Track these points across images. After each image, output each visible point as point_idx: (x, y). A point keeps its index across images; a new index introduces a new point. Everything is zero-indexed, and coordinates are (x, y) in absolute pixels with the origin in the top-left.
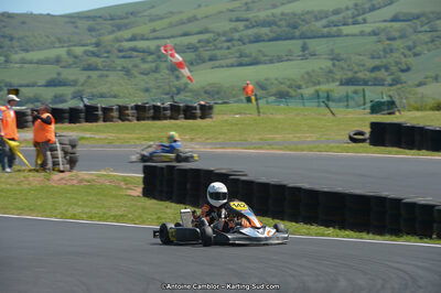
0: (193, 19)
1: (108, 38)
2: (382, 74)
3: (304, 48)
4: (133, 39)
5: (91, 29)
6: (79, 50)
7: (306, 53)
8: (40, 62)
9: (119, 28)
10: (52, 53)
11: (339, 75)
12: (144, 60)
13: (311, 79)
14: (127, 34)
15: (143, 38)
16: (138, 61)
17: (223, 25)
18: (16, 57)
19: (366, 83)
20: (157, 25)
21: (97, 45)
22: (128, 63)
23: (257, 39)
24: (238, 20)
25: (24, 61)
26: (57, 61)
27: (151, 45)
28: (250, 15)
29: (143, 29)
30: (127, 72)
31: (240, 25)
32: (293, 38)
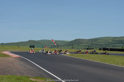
0: (107, 40)
1: (93, 43)
3: (123, 45)
4: (97, 43)
5: (91, 41)
6: (89, 44)
8: (83, 46)
9: (96, 41)
10: (85, 45)
12: (98, 46)
15: (99, 43)
16: (97, 46)
17: (111, 41)
18: (80, 45)
21: (92, 44)
23: (116, 43)
24: (113, 40)
25: (81, 46)
26: (86, 46)
27: (100, 44)
28: (115, 40)
29: (99, 41)
31: (114, 41)
32: (121, 43)
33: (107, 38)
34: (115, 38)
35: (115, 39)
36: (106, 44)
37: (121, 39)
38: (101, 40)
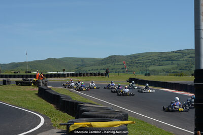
0: (151, 56)
1: (134, 60)
2: (187, 68)
4: (138, 60)
5: (131, 58)
6: (128, 62)
7: (172, 64)
8: (120, 65)
9: (136, 58)
11: (179, 68)
12: (140, 64)
13: (173, 68)
14: (137, 59)
17: (156, 58)
19: (184, 70)
20: (143, 58)
21: (131, 61)
22: (137, 65)
23: (163, 61)
25: (117, 64)
27: (142, 61)
29: (141, 58)
30: (137, 67)
31: (160, 58)
32: (170, 61)
33: (151, 53)
34: (162, 53)
35: (161, 55)
36: (150, 62)
37: (169, 55)
38: (143, 56)
